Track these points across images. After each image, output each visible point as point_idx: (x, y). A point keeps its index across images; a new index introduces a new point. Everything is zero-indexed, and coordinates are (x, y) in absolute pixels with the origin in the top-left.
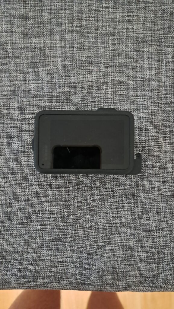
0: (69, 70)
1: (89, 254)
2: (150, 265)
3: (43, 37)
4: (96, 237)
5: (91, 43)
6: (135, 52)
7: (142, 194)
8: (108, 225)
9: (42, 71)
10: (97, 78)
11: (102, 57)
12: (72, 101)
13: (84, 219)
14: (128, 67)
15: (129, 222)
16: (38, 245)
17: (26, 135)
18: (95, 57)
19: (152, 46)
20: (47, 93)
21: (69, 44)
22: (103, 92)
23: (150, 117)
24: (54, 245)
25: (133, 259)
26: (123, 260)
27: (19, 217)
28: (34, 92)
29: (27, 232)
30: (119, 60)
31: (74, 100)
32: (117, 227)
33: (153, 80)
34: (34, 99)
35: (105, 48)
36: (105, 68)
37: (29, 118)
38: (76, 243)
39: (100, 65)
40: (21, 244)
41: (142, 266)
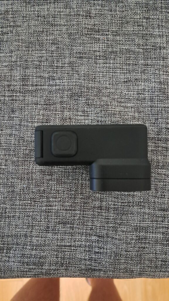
0: (74, 39)
1: (99, 236)
2: (166, 248)
3: (47, 5)
4: (106, 217)
5: (98, 10)
6: (144, 19)
7: (156, 170)
8: (120, 204)
9: (46, 40)
10: (105, 47)
11: (109, 25)
12: (78, 72)
13: (93, 198)
14: (137, 35)
15: (142, 200)
16: (43, 228)
17: (29, 108)
18: (102, 25)
19: (162, 13)
20: (52, 63)
21: (74, 12)
22: (111, 62)
23: (163, 86)
24: (60, 228)
25: (148, 241)
26: (137, 243)
27: (22, 197)
28: (38, 63)
29: (31, 214)
30: (127, 28)
31: (80, 71)
32: (129, 206)
33: (165, 48)
34: (38, 69)
35: (112, 15)
36: (113, 36)
37: (32, 91)
38: (84, 225)
39: (108, 33)
40: (24, 227)
41: (157, 249)
